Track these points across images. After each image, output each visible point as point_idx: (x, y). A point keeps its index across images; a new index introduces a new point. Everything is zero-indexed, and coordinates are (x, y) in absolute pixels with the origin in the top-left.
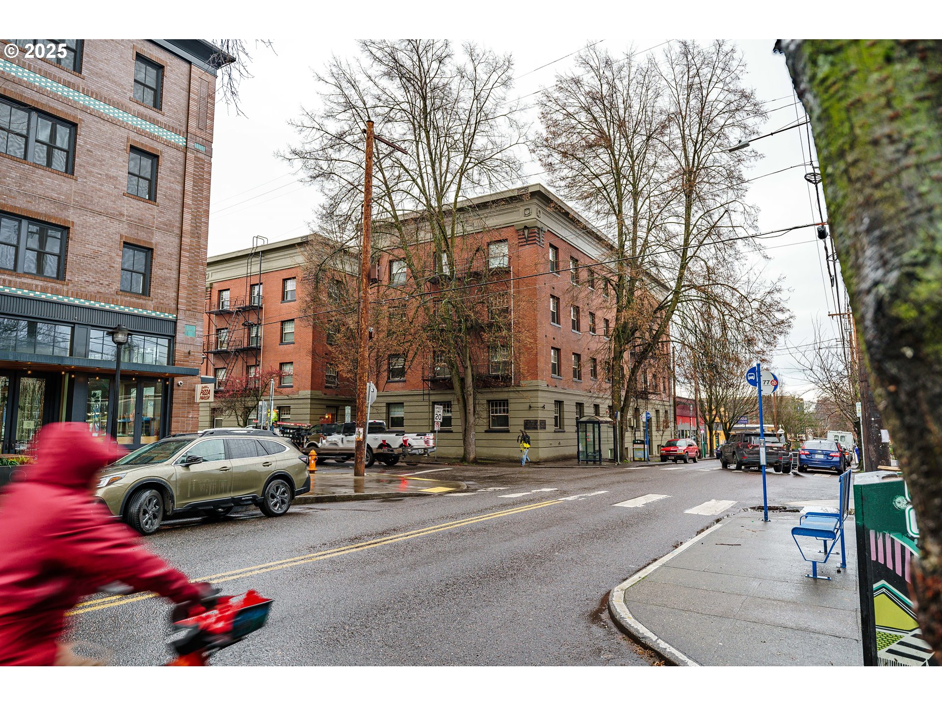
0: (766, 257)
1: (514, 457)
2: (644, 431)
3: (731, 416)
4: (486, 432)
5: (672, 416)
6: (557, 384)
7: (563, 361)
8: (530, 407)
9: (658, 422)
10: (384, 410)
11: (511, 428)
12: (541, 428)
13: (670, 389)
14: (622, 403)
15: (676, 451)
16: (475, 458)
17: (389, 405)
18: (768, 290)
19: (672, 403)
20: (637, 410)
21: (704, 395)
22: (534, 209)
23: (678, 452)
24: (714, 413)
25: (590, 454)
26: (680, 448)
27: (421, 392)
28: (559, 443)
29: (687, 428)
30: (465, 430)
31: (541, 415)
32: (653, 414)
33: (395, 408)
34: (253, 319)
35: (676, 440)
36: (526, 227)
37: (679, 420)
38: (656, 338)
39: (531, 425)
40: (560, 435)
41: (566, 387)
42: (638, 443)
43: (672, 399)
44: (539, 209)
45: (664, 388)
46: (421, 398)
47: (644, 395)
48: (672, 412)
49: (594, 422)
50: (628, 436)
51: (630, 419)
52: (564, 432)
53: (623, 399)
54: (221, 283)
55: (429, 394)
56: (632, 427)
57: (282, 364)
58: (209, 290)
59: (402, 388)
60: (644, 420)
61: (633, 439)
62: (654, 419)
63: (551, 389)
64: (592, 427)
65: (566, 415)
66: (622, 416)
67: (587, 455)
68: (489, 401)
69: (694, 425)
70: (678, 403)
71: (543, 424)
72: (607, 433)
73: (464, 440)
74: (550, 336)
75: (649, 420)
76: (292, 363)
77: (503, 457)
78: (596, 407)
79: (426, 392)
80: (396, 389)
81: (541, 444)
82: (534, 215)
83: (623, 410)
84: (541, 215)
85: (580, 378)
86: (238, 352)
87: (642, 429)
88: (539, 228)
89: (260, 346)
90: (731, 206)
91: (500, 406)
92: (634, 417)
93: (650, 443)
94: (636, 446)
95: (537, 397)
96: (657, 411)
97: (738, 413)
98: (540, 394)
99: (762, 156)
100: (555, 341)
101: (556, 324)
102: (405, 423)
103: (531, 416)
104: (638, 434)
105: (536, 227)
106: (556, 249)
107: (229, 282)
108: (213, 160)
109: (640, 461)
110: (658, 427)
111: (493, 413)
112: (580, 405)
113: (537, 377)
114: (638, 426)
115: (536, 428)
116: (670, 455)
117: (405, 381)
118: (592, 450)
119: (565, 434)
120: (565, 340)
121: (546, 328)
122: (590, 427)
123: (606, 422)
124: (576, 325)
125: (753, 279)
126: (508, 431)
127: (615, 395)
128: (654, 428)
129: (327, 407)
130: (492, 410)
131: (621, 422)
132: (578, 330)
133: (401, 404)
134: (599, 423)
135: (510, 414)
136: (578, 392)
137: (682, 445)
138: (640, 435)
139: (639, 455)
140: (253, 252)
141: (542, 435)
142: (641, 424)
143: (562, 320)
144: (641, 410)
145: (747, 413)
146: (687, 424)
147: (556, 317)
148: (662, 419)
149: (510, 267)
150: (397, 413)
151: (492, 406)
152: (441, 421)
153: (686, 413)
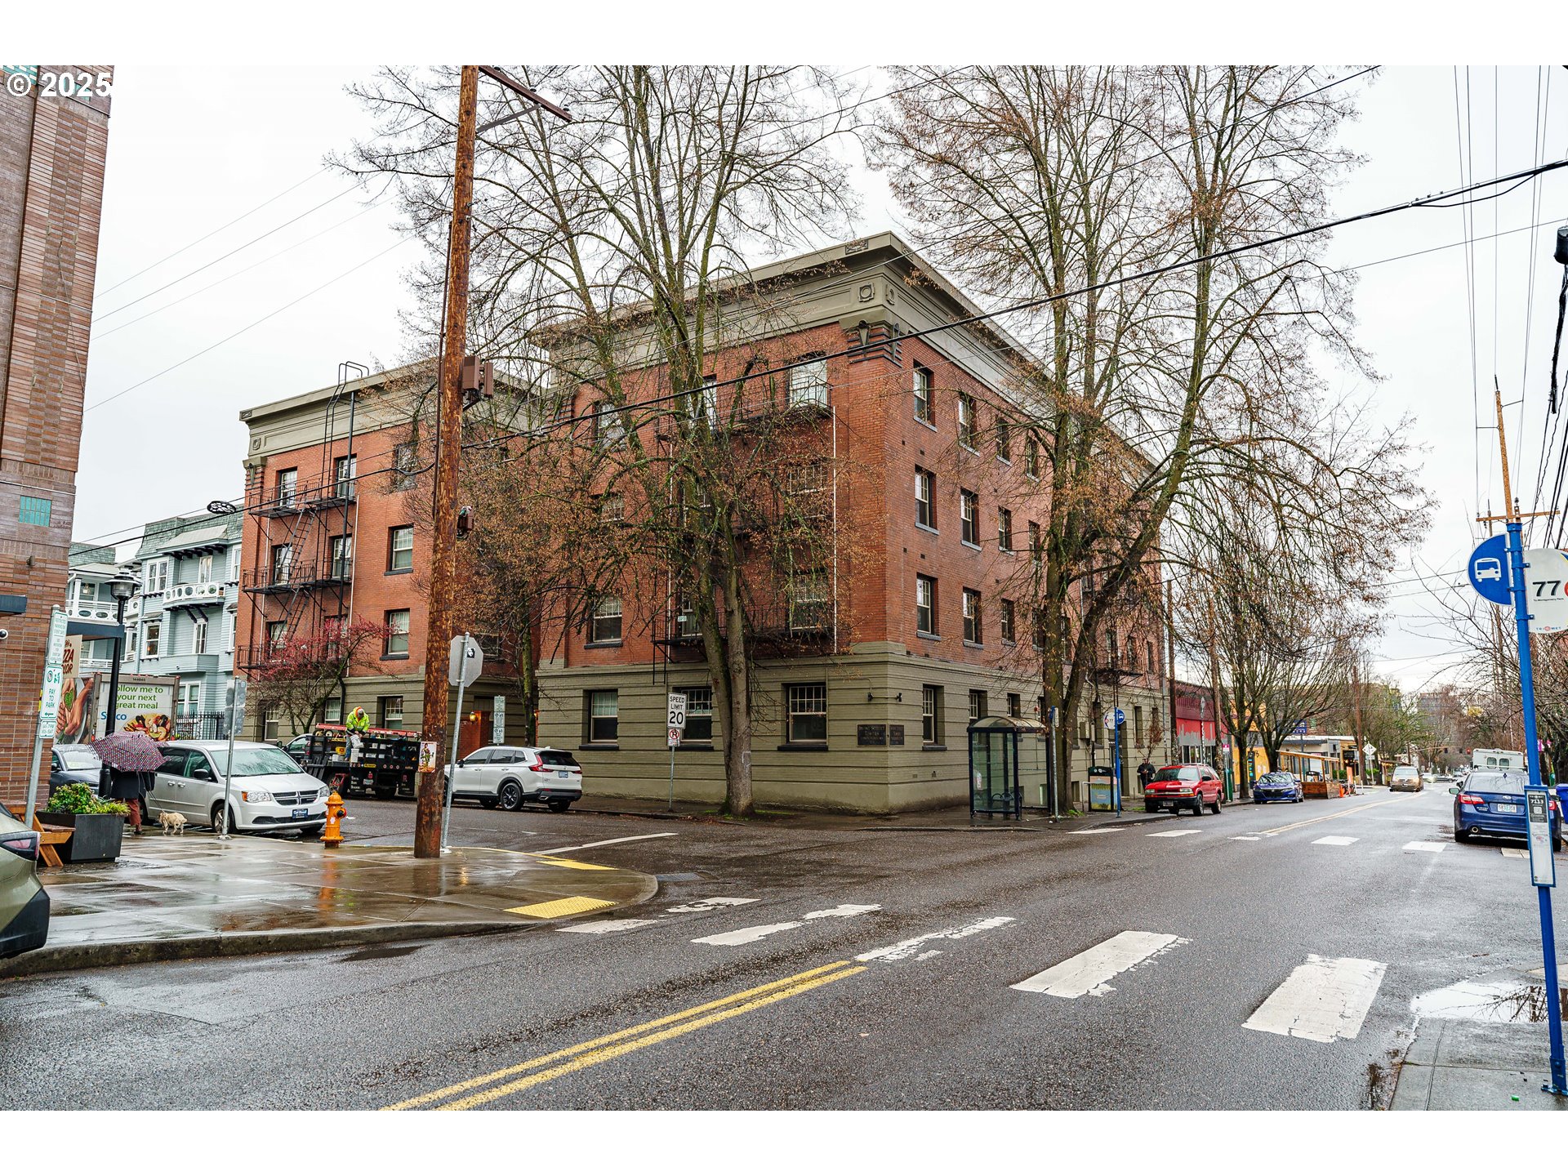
0: (1374, 376)
1: (837, 804)
2: (1112, 747)
3: (1280, 718)
4: (780, 749)
5: (1168, 718)
6: (930, 651)
7: (943, 603)
8: (870, 698)
9: (1138, 730)
10: (579, 704)
11: (831, 742)
12: (893, 743)
13: (1162, 666)
14: (1065, 691)
15: (1177, 790)
16: (750, 806)
17: (590, 695)
18: (1377, 447)
19: (1166, 692)
20: (1096, 706)
21: (1227, 679)
22: (880, 287)
23: (1182, 792)
24: (1248, 713)
25: (997, 797)
26: (1184, 784)
27: (649, 668)
28: (934, 774)
29: (1196, 743)
30: (730, 746)
31: (892, 715)
32: (1128, 715)
33: (601, 700)
34: (337, 526)
35: (1176, 767)
36: (863, 325)
37: (1181, 727)
38: (1135, 552)
39: (871, 736)
40: (936, 757)
41: (948, 657)
42: (1098, 774)
43: (1166, 684)
44: (891, 287)
45: (1151, 662)
46: (648, 679)
47: (1110, 676)
48: (1167, 710)
49: (1004, 730)
50: (1079, 759)
51: (1083, 724)
52: (945, 750)
53: (1066, 683)
54: (284, 457)
55: (665, 672)
56: (1087, 741)
57: (389, 614)
58: (260, 470)
59: (616, 659)
60: (1111, 725)
61: (1089, 765)
62: (1130, 725)
63: (914, 660)
64: (1001, 741)
65: (948, 715)
66: (1064, 719)
67: (990, 800)
68: (786, 686)
69: (1208, 737)
70: (1178, 693)
71: (898, 735)
72: (1032, 752)
73: (728, 766)
74: (915, 551)
75: (1121, 726)
76: (408, 610)
77: (816, 802)
78: (1014, 699)
79: (660, 667)
80: (603, 661)
81: (892, 776)
82: (879, 299)
83: (1067, 706)
84: (896, 300)
85: (979, 640)
86: (308, 590)
87: (1107, 744)
88: (890, 326)
89: (350, 579)
90: (1296, 273)
91: (810, 696)
92: (1090, 721)
93: (1122, 772)
94: (1095, 780)
95: (885, 676)
96: (1137, 709)
97: (1292, 713)
98: (891, 670)
99: (1362, 160)
100: (926, 562)
101: (927, 528)
102: (620, 731)
103: (871, 716)
104: (1098, 753)
105: (884, 323)
106: (928, 374)
107: (296, 454)
108: (111, 123)
109: (1103, 810)
110: (1139, 740)
111: (794, 710)
112: (978, 697)
113: (884, 634)
114: (1099, 739)
115: (882, 743)
116: (1166, 799)
117: (621, 646)
118: (1002, 791)
119: (946, 754)
120: (946, 560)
121: (905, 533)
122: (997, 740)
123: (1030, 730)
124: (971, 531)
125: (1342, 425)
126: (824, 749)
127: (1049, 674)
128: (1131, 743)
129: (476, 697)
130: (795, 704)
131: (1063, 730)
132: (976, 541)
133: (612, 692)
134: (1016, 732)
135: (830, 713)
136: (974, 668)
137: (1190, 777)
138: (1103, 757)
139: (1101, 798)
140: (338, 393)
141: (894, 756)
142: (1106, 735)
143: (941, 519)
144: (1105, 705)
145: (1312, 713)
146: (1195, 735)
147: (927, 513)
148: (1146, 725)
149: (831, 407)
150: (606, 710)
151: (794, 697)
152: (683, 725)
153: (1193, 712)
